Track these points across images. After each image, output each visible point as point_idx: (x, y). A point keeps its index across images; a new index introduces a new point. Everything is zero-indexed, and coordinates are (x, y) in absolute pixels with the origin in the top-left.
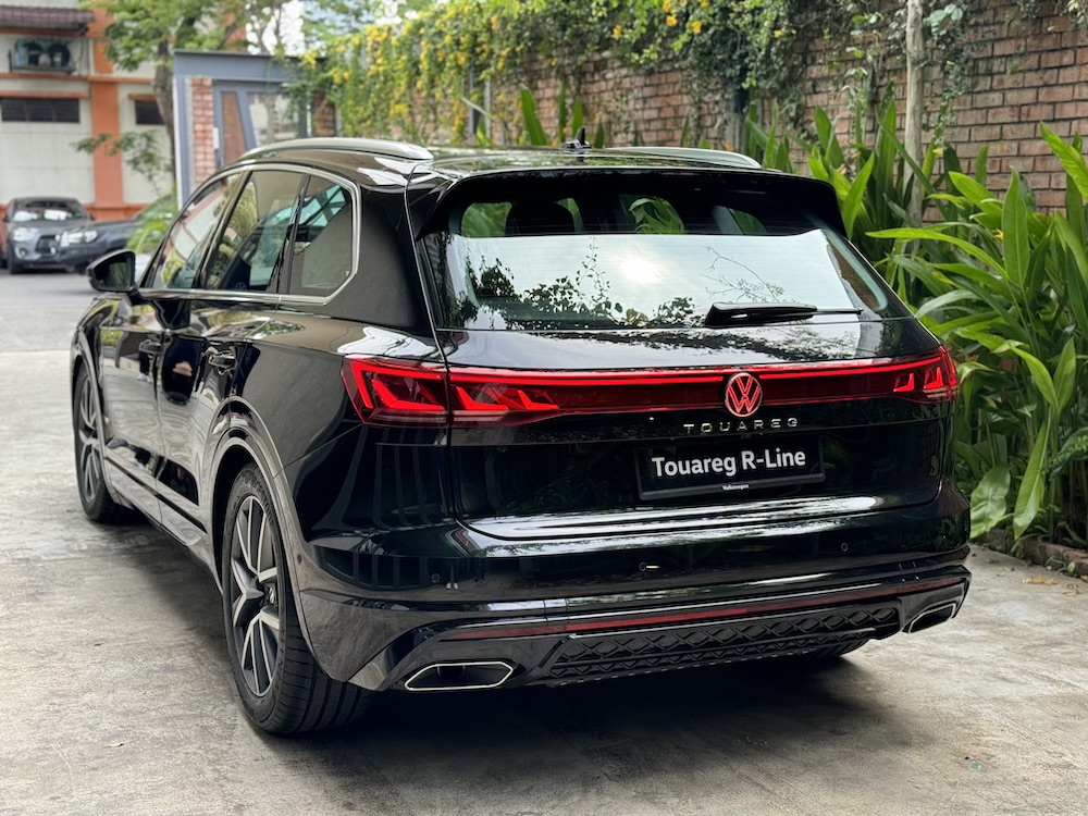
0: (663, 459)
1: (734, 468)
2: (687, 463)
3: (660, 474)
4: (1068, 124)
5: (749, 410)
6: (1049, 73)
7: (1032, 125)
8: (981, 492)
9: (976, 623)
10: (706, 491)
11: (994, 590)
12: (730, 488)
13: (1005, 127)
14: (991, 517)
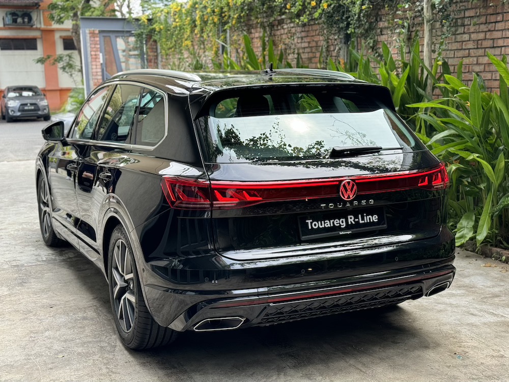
0: (311, 221)
1: (344, 224)
2: (323, 222)
3: (310, 228)
4: (500, 49)
5: (351, 196)
6: (491, 25)
7: (483, 50)
8: (462, 224)
9: (459, 287)
10: (332, 235)
11: (468, 270)
12: (343, 233)
13: (471, 50)
14: (466, 236)
